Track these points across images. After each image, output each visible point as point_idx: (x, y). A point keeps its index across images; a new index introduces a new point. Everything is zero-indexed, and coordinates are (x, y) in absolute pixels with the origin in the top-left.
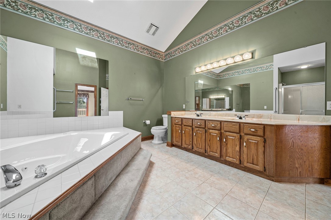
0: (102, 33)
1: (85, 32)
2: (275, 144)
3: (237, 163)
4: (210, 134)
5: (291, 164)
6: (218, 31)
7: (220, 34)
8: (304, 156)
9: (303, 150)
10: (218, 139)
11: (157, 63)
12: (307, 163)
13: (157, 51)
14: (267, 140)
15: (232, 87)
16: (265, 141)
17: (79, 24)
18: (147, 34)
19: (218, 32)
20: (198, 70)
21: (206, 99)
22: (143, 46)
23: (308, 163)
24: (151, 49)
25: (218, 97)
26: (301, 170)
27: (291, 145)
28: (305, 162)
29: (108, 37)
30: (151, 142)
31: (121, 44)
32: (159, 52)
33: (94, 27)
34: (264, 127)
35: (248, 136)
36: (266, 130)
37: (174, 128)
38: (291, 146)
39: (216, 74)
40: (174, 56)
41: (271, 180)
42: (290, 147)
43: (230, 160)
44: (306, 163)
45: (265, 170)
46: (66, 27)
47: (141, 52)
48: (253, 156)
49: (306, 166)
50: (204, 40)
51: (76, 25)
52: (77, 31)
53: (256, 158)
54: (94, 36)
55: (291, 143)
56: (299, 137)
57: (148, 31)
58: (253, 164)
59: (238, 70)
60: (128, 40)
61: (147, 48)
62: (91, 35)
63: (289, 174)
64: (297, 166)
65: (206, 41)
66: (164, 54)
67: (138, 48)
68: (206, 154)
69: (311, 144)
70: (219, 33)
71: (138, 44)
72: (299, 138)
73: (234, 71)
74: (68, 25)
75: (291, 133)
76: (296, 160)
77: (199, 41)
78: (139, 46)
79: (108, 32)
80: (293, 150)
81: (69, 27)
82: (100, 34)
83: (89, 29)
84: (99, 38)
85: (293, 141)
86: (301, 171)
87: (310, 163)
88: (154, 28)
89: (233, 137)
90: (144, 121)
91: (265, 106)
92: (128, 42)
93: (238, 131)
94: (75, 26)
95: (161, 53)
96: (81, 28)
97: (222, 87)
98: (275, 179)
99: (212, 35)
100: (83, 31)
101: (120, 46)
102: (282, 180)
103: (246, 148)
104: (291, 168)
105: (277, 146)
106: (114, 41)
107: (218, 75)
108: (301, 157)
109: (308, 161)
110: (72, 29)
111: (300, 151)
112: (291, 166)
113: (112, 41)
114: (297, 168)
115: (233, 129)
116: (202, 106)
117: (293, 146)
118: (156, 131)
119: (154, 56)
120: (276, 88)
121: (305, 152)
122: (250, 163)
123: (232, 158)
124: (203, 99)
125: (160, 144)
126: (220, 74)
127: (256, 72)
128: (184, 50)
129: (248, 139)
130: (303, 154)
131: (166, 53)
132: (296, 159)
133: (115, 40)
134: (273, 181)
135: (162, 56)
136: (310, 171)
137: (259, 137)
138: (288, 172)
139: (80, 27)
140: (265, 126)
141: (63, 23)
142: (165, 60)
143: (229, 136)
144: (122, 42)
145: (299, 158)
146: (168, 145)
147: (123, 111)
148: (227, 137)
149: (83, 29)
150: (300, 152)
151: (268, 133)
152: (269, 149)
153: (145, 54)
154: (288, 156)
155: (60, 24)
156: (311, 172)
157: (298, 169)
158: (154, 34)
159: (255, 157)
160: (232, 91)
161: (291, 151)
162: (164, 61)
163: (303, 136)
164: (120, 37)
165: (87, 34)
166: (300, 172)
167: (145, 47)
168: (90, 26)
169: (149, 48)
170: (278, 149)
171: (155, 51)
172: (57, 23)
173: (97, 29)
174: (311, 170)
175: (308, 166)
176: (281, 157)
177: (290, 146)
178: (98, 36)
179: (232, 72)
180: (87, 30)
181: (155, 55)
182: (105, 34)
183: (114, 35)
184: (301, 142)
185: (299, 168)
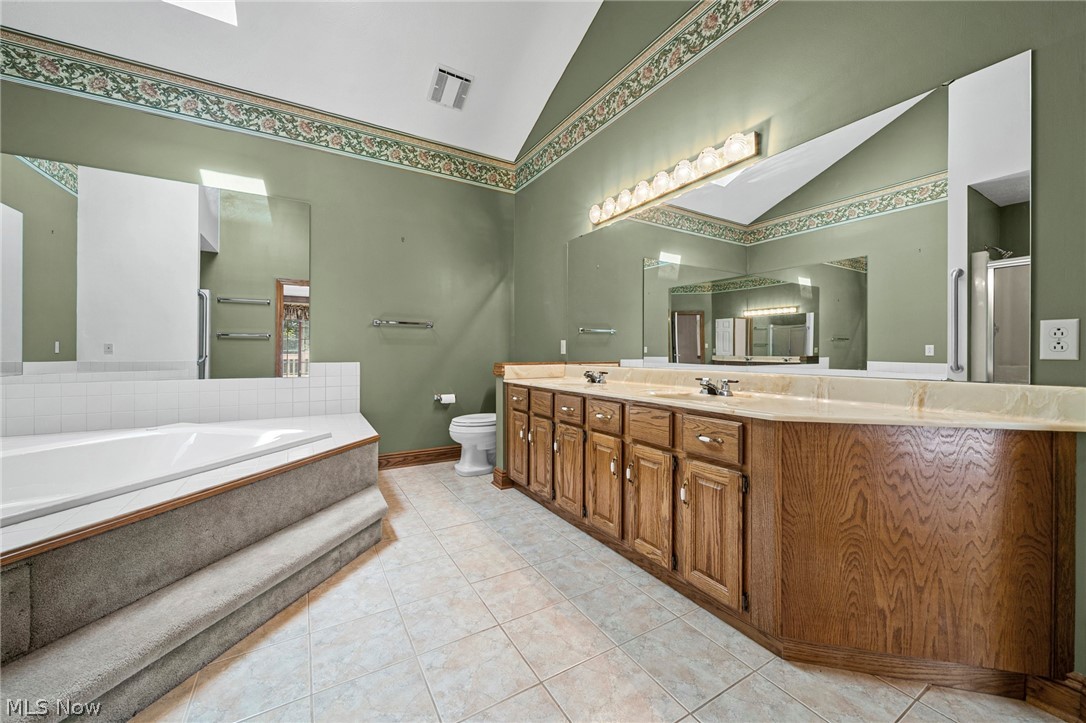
0: (287, 116)
1: (232, 121)
2: (780, 503)
3: (663, 564)
4: (595, 450)
5: (853, 594)
6: (656, 67)
7: (662, 77)
8: (916, 565)
9: (910, 535)
10: (612, 470)
11: (488, 201)
12: (931, 597)
13: (487, 161)
14: (753, 482)
15: (809, 270)
16: (745, 490)
17: (213, 98)
18: (433, 104)
19: (656, 70)
20: (595, 215)
21: (732, 319)
22: (433, 147)
23: (935, 595)
24: (465, 155)
25: (779, 312)
26: (901, 625)
27: (855, 510)
28: (920, 590)
29: (309, 128)
30: (454, 468)
31: (353, 148)
32: (495, 164)
33: (260, 102)
34: (743, 430)
35: (695, 462)
36: (749, 441)
37: (511, 420)
38: (853, 517)
39: (741, 228)
40: (538, 171)
41: (773, 649)
42: (849, 520)
43: (645, 553)
44: (926, 595)
45: (746, 608)
46: (173, 109)
47: (427, 168)
48: (709, 545)
49: (924, 607)
50: (615, 104)
51: (203, 102)
52: (206, 120)
53: (716, 553)
54: (262, 128)
55: (851, 503)
56: (890, 476)
57: (437, 96)
58: (710, 576)
59: (823, 209)
60: (379, 133)
61: (449, 151)
62: (251, 128)
63: (846, 634)
64: (881, 602)
65: (622, 107)
66: (514, 168)
67: (415, 156)
68: (586, 521)
69: (949, 513)
70: (659, 70)
71: (415, 142)
72: (891, 482)
73: (804, 213)
74: (179, 103)
75: (855, 462)
76: (877, 578)
77: (603, 109)
78: (420, 148)
79: (307, 114)
80: (862, 533)
81: (182, 111)
82: (280, 120)
83: (246, 110)
84: (277, 135)
85: (860, 493)
86: (899, 630)
87: (947, 596)
88: (453, 85)
89: (655, 463)
90: (436, 397)
91: (927, 346)
92: (379, 140)
93: (666, 443)
94: (200, 106)
95: (502, 165)
96: (221, 109)
97: (767, 276)
98: (785, 648)
99: (639, 82)
100: (226, 117)
101: (348, 153)
102: (817, 656)
103: (689, 511)
104: (853, 610)
105: (789, 509)
106: (328, 138)
107: (750, 230)
108: (903, 566)
109: (936, 585)
110: (192, 114)
111: (895, 540)
112: (853, 599)
113: (323, 139)
114: (881, 612)
115: (654, 431)
116: (714, 346)
117: (864, 517)
118: (464, 430)
119: (475, 179)
120: (960, 273)
121: (922, 548)
122: (702, 572)
123: (652, 544)
124: (719, 322)
125: (477, 474)
126: (755, 227)
127: (890, 211)
128: (564, 149)
129: (695, 476)
130: (913, 556)
131: (520, 164)
132: (875, 573)
133: (332, 135)
134: (778, 653)
135: (507, 175)
136: (946, 633)
137: (725, 470)
138: (841, 627)
139: (216, 108)
140: (745, 426)
141: (165, 99)
142: (516, 188)
143: (643, 459)
144: (355, 141)
145: (891, 571)
146: (495, 482)
147: (358, 363)
148: (639, 462)
149: (225, 111)
150: (895, 545)
151: (755, 454)
152: (761, 520)
153: (442, 172)
154: (840, 555)
155: (156, 105)
156: (950, 637)
157: (885, 618)
158: (459, 103)
159: (715, 549)
160: (815, 290)
161: (856, 537)
162: (514, 192)
163: (913, 476)
164: (349, 125)
165: (239, 124)
166: (898, 633)
167: (441, 149)
168: (248, 99)
169: (457, 153)
170: (793, 525)
171: (480, 159)
172: (147, 101)
173: (272, 106)
174: (950, 629)
175: (935, 608)
176: (807, 559)
177: (848, 515)
178: (275, 130)
179: (798, 215)
180: (239, 113)
181: (478, 173)
182: (299, 119)
183: (329, 120)
184: (902, 498)
185: (892, 612)
